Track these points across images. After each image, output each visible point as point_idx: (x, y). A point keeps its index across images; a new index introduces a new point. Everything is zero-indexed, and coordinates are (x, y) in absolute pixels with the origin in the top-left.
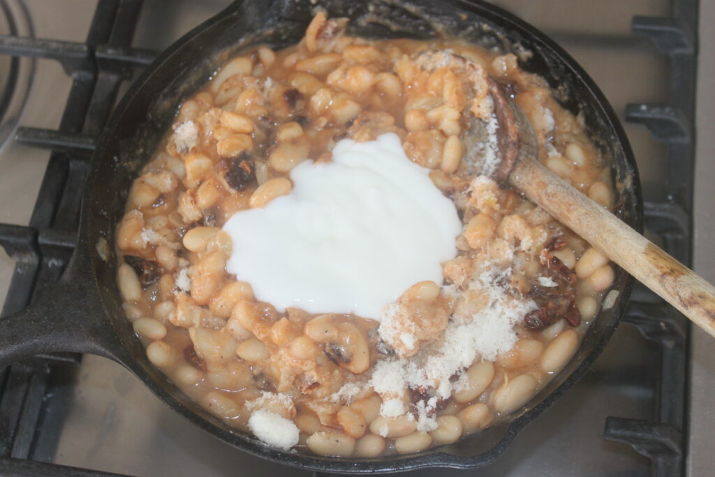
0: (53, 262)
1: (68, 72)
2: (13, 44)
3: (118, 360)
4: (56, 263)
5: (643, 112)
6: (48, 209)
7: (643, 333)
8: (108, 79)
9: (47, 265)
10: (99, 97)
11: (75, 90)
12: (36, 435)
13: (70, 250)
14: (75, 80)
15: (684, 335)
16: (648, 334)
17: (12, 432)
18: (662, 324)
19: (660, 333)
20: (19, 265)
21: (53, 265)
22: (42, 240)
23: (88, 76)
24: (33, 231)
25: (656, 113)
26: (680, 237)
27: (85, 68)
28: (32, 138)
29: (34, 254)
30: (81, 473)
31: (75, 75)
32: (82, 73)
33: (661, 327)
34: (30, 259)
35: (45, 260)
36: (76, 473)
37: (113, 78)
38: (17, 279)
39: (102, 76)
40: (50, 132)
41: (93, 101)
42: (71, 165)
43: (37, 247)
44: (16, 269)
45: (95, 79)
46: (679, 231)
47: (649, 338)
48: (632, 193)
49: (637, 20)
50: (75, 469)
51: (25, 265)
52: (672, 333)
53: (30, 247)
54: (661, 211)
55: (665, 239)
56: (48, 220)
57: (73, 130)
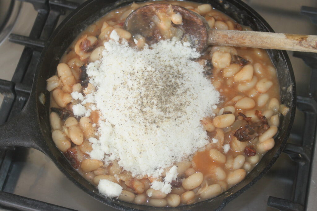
0: (21, 98)
1: (36, 9)
3: (45, 152)
4: (22, 99)
6: (21, 72)
7: (290, 158)
8: (54, 14)
9: (18, 99)
10: (49, 22)
11: (38, 18)
12: (7, 177)
13: (29, 94)
14: (39, 13)
15: (309, 161)
16: (293, 158)
18: (300, 155)
19: (298, 158)
20: (5, 98)
21: (21, 99)
22: (16, 88)
23: (46, 12)
24: (13, 84)
26: (313, 113)
27: (43, 8)
28: (16, 39)
29: (12, 94)
30: (25, 200)
31: (39, 11)
32: (43, 10)
33: (299, 156)
34: (11, 96)
35: (18, 97)
37: (56, 14)
38: (4, 105)
39: (51, 12)
40: (24, 37)
41: (46, 24)
42: (33, 53)
43: (14, 91)
44: (4, 100)
45: (48, 14)
46: (312, 111)
47: (293, 160)
48: (292, 94)
49: (304, 8)
50: (22, 197)
51: (8, 98)
52: (304, 159)
53: (11, 91)
54: (305, 101)
55: (305, 113)
56: (20, 78)
57: (36, 37)
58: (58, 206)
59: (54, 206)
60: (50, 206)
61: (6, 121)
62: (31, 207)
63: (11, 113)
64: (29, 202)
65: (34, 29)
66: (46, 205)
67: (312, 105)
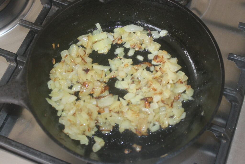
1: (42, 4)
5: (235, 57)
6: (24, 48)
7: (215, 136)
8: (55, 8)
9: (19, 68)
10: (50, 14)
11: (43, 10)
12: (4, 124)
14: (44, 7)
15: (230, 140)
16: (217, 136)
19: (221, 137)
20: (10, 66)
21: (21, 68)
22: (18, 59)
23: (49, 7)
24: (16, 55)
25: (238, 58)
26: (237, 104)
27: (47, 4)
28: (24, 24)
29: (15, 63)
30: (10, 141)
31: (44, 5)
33: (222, 135)
35: (19, 66)
37: (57, 9)
38: (8, 70)
39: (52, 7)
40: (30, 22)
41: (48, 15)
42: (35, 35)
43: (16, 61)
44: (9, 67)
46: (237, 102)
47: (217, 138)
49: (241, 24)
51: (12, 66)
52: (225, 138)
53: (14, 60)
54: (232, 93)
55: (232, 104)
56: (23, 53)
57: (39, 24)
58: (34, 149)
59: (31, 149)
61: (8, 82)
62: (14, 147)
63: (12, 77)
64: (13, 143)
65: (39, 18)
66: (26, 147)
67: (237, 97)
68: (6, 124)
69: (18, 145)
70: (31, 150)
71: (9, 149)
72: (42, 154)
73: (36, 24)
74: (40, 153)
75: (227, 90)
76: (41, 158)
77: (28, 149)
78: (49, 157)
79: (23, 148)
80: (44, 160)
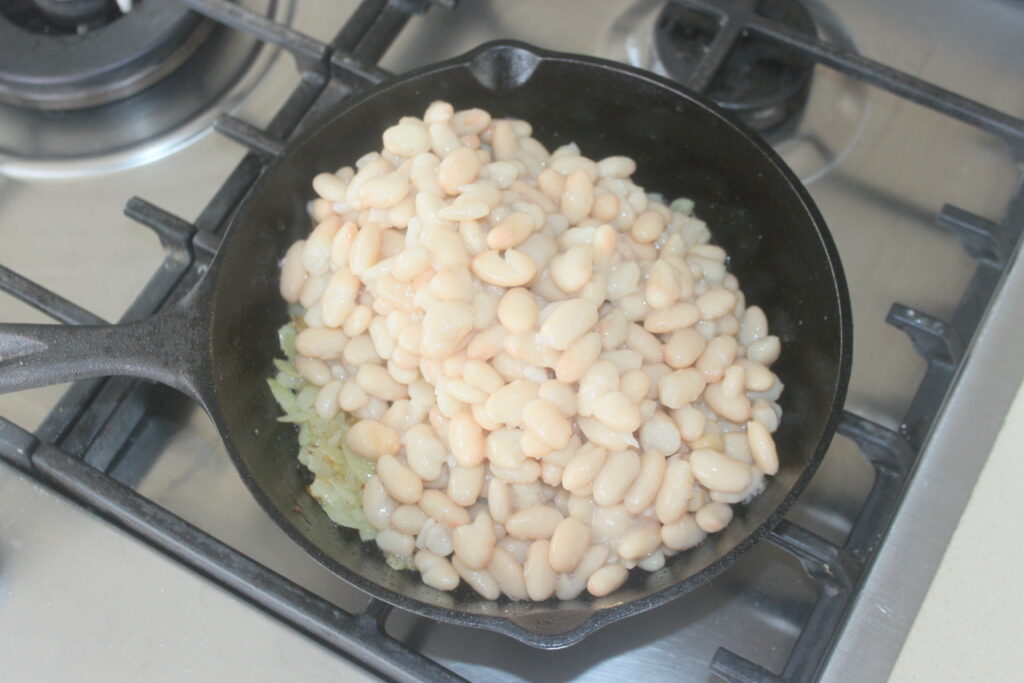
0: (203, 268)
1: (300, 68)
2: (251, 22)
5: (908, 317)
6: (222, 209)
7: (806, 569)
8: (337, 89)
9: (196, 270)
10: (321, 106)
11: (300, 91)
12: (127, 445)
14: (303, 81)
16: (811, 573)
17: (95, 432)
18: (826, 566)
19: (823, 575)
20: (169, 260)
21: (202, 270)
22: (196, 240)
23: (320, 81)
24: (192, 230)
25: (921, 323)
26: (895, 475)
27: (316, 69)
28: (234, 128)
29: (186, 253)
30: (139, 501)
31: (306, 75)
32: (315, 76)
33: (825, 569)
34: (182, 257)
35: (197, 263)
36: (134, 498)
37: (344, 90)
38: (161, 274)
39: (333, 84)
40: (251, 127)
41: (313, 108)
43: (190, 246)
44: (165, 263)
45: (324, 86)
47: (811, 577)
49: (949, 209)
51: (175, 261)
52: (836, 581)
53: (184, 245)
54: (881, 437)
55: (878, 472)
56: (216, 222)
57: (280, 134)
58: (208, 536)
60: (191, 530)
61: (156, 311)
62: (149, 522)
64: (147, 508)
65: (283, 115)
66: (184, 525)
67: (897, 452)
68: (134, 449)
69: (161, 515)
70: (201, 539)
71: (132, 524)
72: (233, 556)
73: (269, 133)
74: (228, 551)
75: (864, 424)
76: (229, 566)
77: (191, 532)
78: (253, 568)
79: (177, 528)
80: (238, 576)
